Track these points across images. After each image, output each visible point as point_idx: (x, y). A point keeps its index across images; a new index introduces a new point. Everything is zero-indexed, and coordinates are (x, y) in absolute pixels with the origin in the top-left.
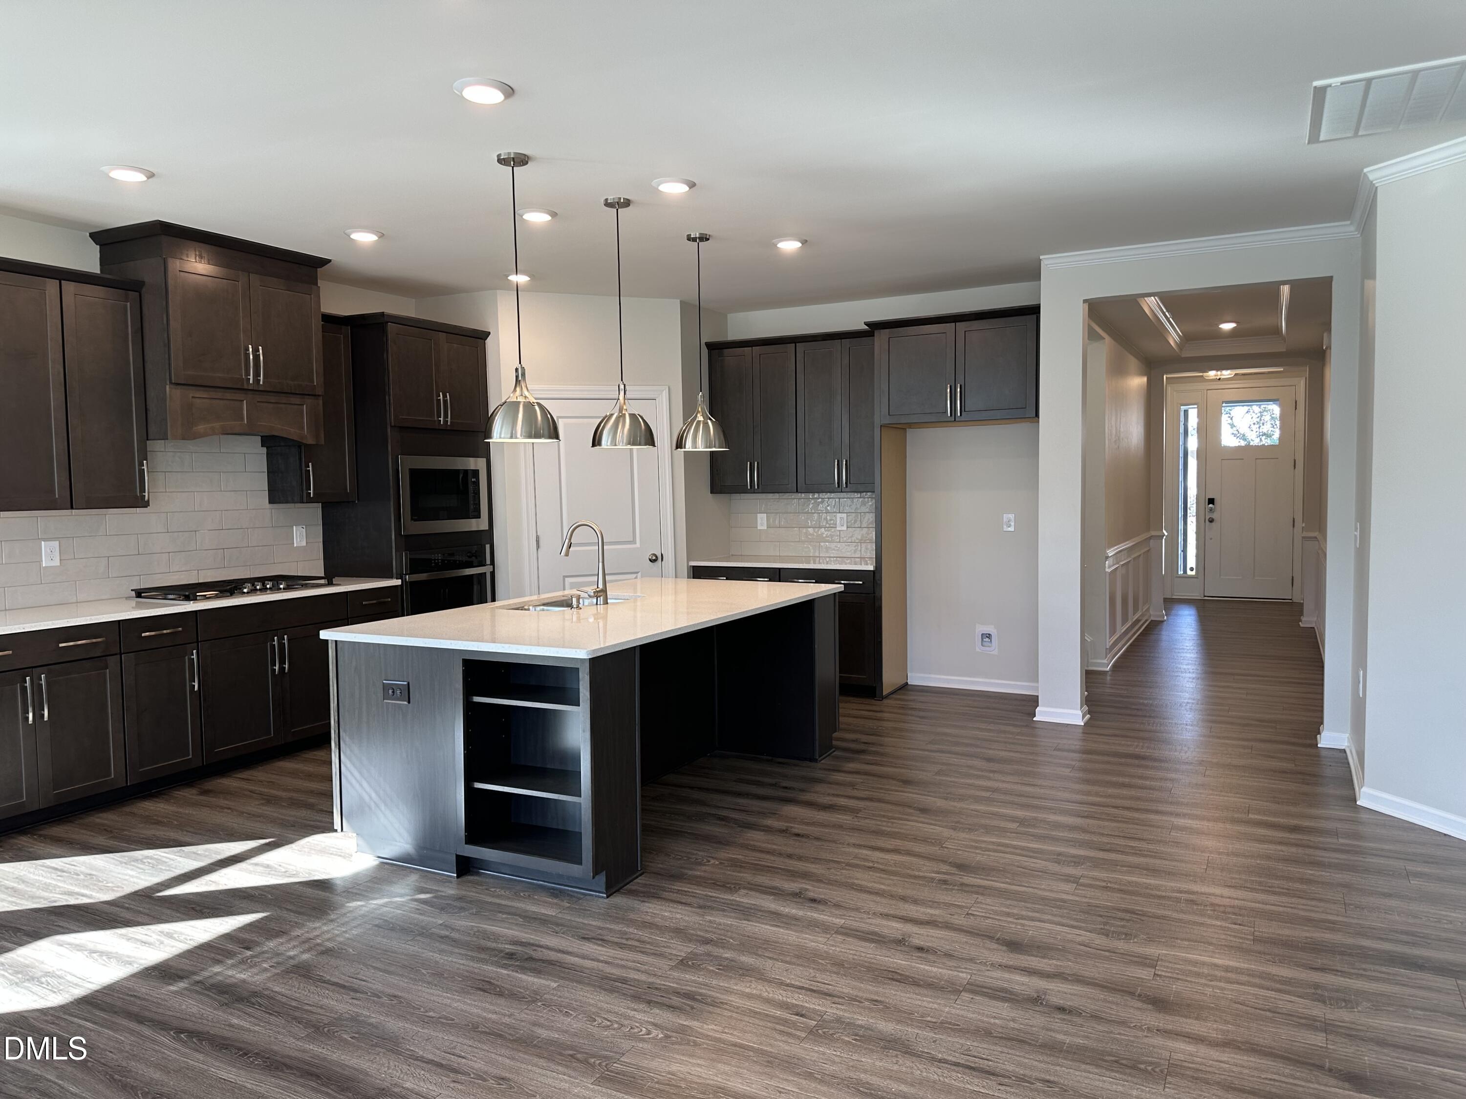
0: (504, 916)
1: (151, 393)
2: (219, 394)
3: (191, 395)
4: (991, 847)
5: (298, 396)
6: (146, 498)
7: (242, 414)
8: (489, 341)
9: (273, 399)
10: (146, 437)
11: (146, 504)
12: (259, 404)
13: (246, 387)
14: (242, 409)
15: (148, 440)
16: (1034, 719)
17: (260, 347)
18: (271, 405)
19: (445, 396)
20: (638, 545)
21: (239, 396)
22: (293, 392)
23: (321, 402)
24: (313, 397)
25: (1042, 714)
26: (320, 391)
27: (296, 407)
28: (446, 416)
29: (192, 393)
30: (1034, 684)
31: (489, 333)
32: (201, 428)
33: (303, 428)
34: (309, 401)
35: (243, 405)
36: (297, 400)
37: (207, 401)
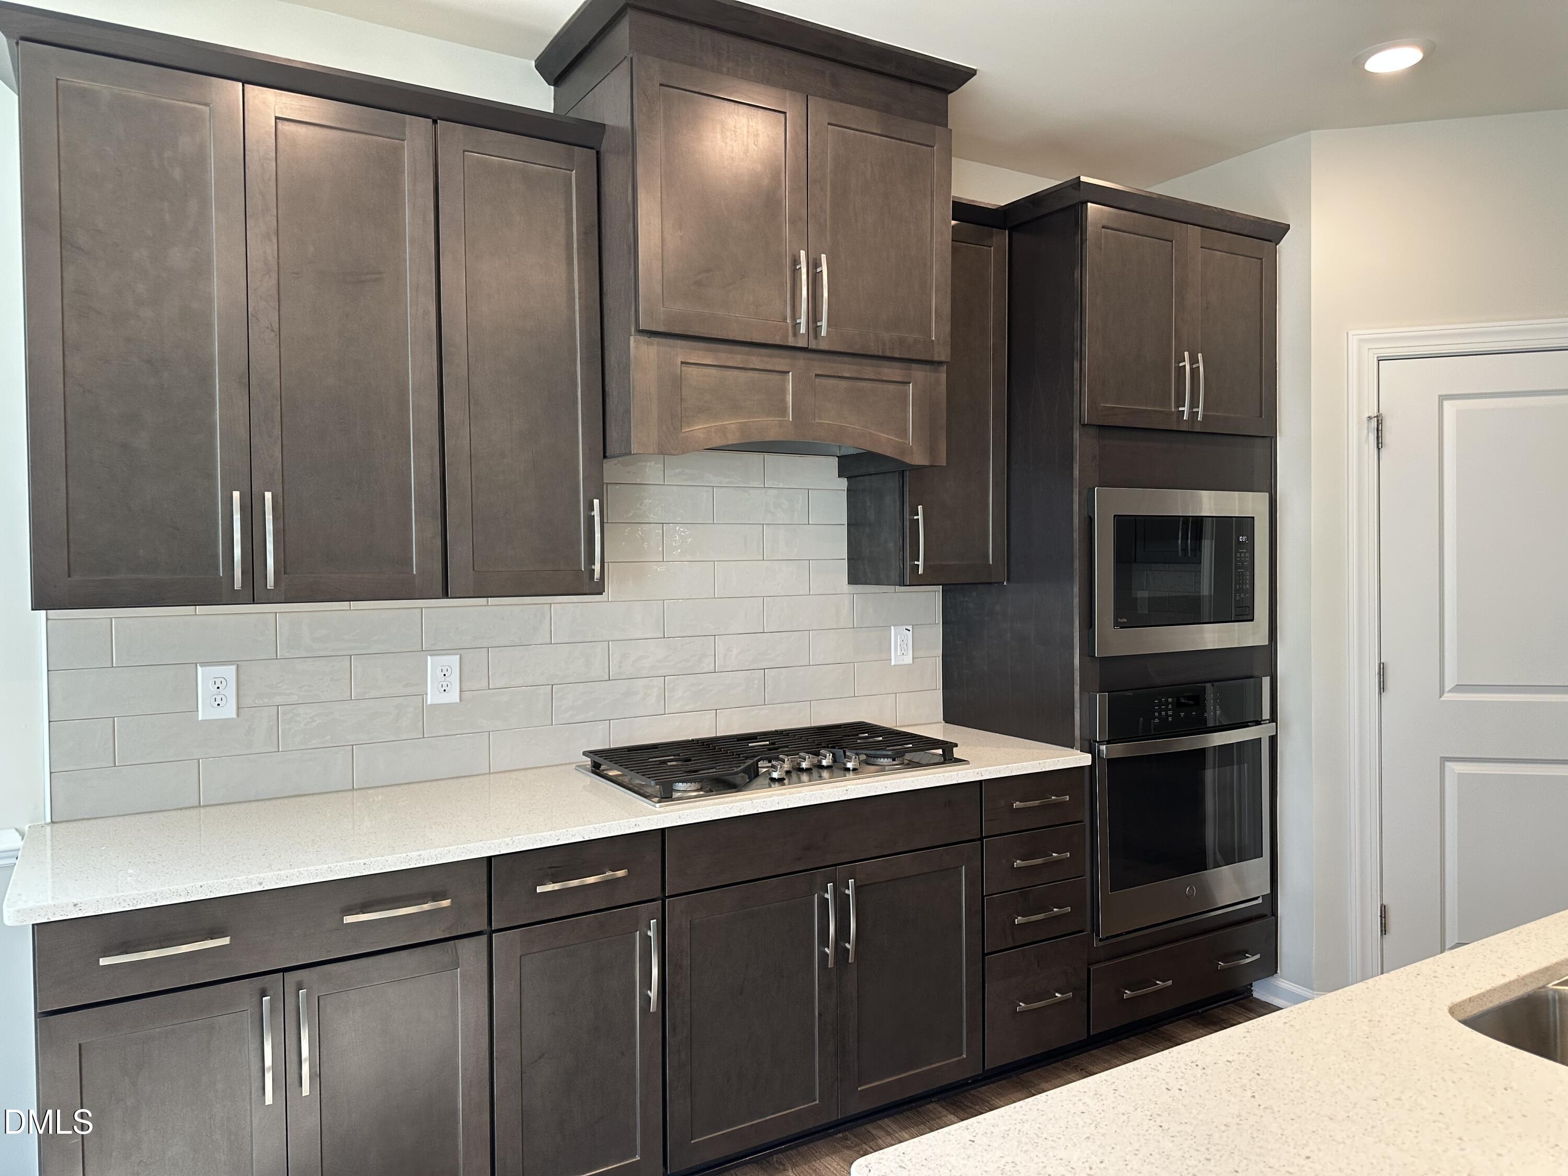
1: (612, 359)
2: (738, 357)
3: (678, 356)
5: (898, 364)
6: (597, 575)
7: (783, 401)
8: (1286, 247)
9: (847, 368)
10: (602, 452)
12: (818, 380)
13: (791, 342)
14: (783, 391)
15: (605, 457)
17: (823, 256)
18: (843, 384)
19: (1194, 360)
21: (779, 362)
22: (888, 354)
23: (943, 376)
24: (928, 367)
26: (942, 353)
27: (892, 387)
28: (1194, 403)
29: (681, 352)
31: (1287, 228)
32: (699, 429)
33: (905, 431)
34: (919, 374)
35: (785, 381)
36: (893, 372)
37: (713, 371)
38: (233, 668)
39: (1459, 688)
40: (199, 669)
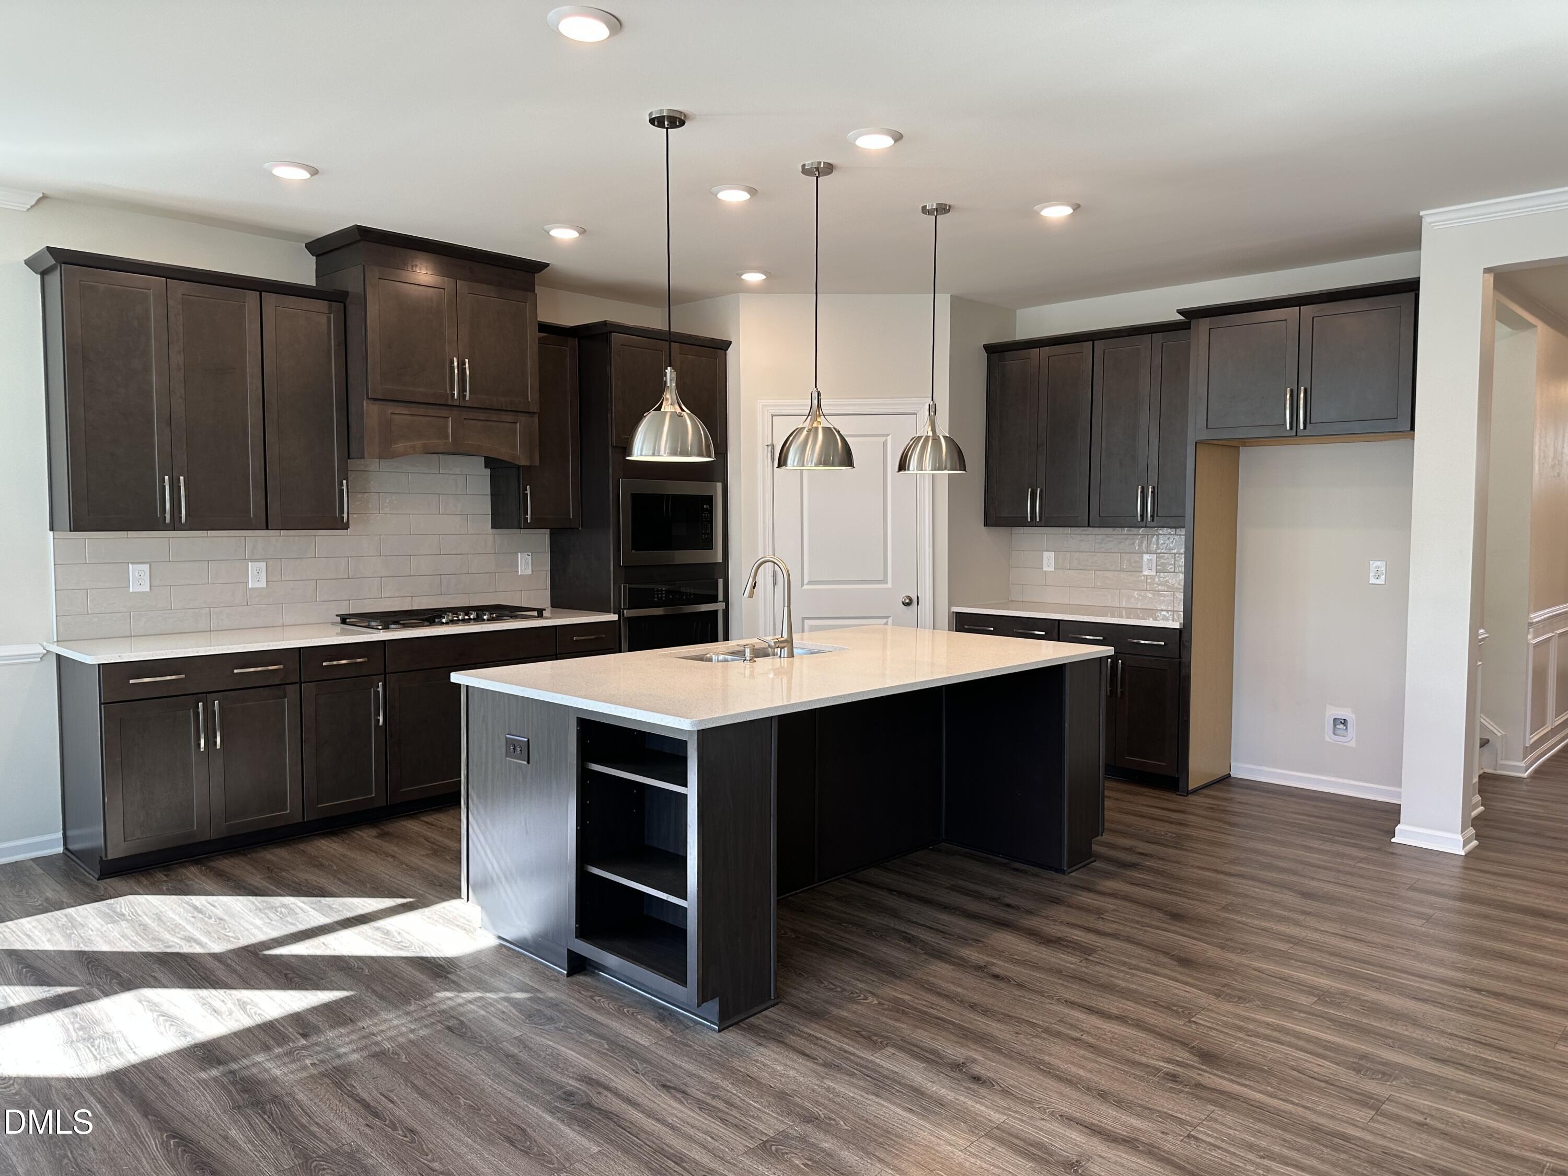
0: (590, 1038)
1: (353, 409)
2: (422, 410)
3: (390, 411)
4: (1262, 1030)
5: (509, 413)
6: (345, 520)
7: (447, 432)
8: (730, 352)
9: (482, 416)
10: (348, 455)
11: (346, 527)
12: (465, 421)
13: (450, 403)
14: (446, 427)
15: (349, 458)
16: (1393, 840)
17: (467, 360)
18: (480, 423)
20: (889, 585)
21: (444, 412)
22: (504, 408)
23: (536, 420)
24: (527, 415)
25: (1405, 835)
26: (535, 408)
27: (507, 425)
29: (390, 409)
30: (1397, 789)
31: (730, 343)
32: (400, 446)
33: (516, 447)
34: (523, 418)
35: (448, 422)
36: (509, 417)
37: (408, 417)
38: (148, 566)
39: (810, 583)
40: (130, 565)
